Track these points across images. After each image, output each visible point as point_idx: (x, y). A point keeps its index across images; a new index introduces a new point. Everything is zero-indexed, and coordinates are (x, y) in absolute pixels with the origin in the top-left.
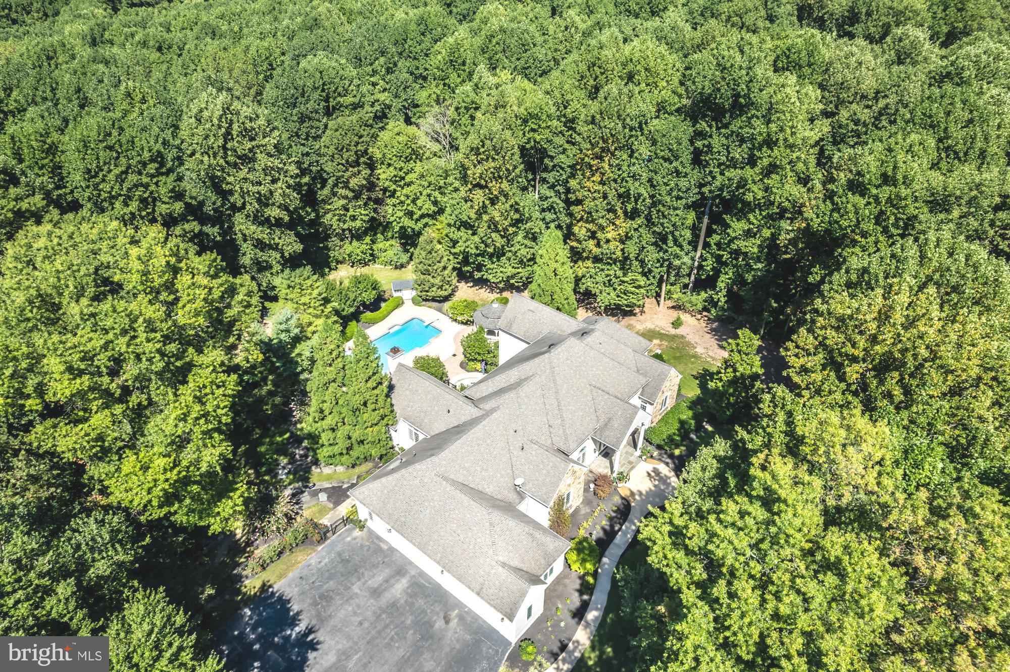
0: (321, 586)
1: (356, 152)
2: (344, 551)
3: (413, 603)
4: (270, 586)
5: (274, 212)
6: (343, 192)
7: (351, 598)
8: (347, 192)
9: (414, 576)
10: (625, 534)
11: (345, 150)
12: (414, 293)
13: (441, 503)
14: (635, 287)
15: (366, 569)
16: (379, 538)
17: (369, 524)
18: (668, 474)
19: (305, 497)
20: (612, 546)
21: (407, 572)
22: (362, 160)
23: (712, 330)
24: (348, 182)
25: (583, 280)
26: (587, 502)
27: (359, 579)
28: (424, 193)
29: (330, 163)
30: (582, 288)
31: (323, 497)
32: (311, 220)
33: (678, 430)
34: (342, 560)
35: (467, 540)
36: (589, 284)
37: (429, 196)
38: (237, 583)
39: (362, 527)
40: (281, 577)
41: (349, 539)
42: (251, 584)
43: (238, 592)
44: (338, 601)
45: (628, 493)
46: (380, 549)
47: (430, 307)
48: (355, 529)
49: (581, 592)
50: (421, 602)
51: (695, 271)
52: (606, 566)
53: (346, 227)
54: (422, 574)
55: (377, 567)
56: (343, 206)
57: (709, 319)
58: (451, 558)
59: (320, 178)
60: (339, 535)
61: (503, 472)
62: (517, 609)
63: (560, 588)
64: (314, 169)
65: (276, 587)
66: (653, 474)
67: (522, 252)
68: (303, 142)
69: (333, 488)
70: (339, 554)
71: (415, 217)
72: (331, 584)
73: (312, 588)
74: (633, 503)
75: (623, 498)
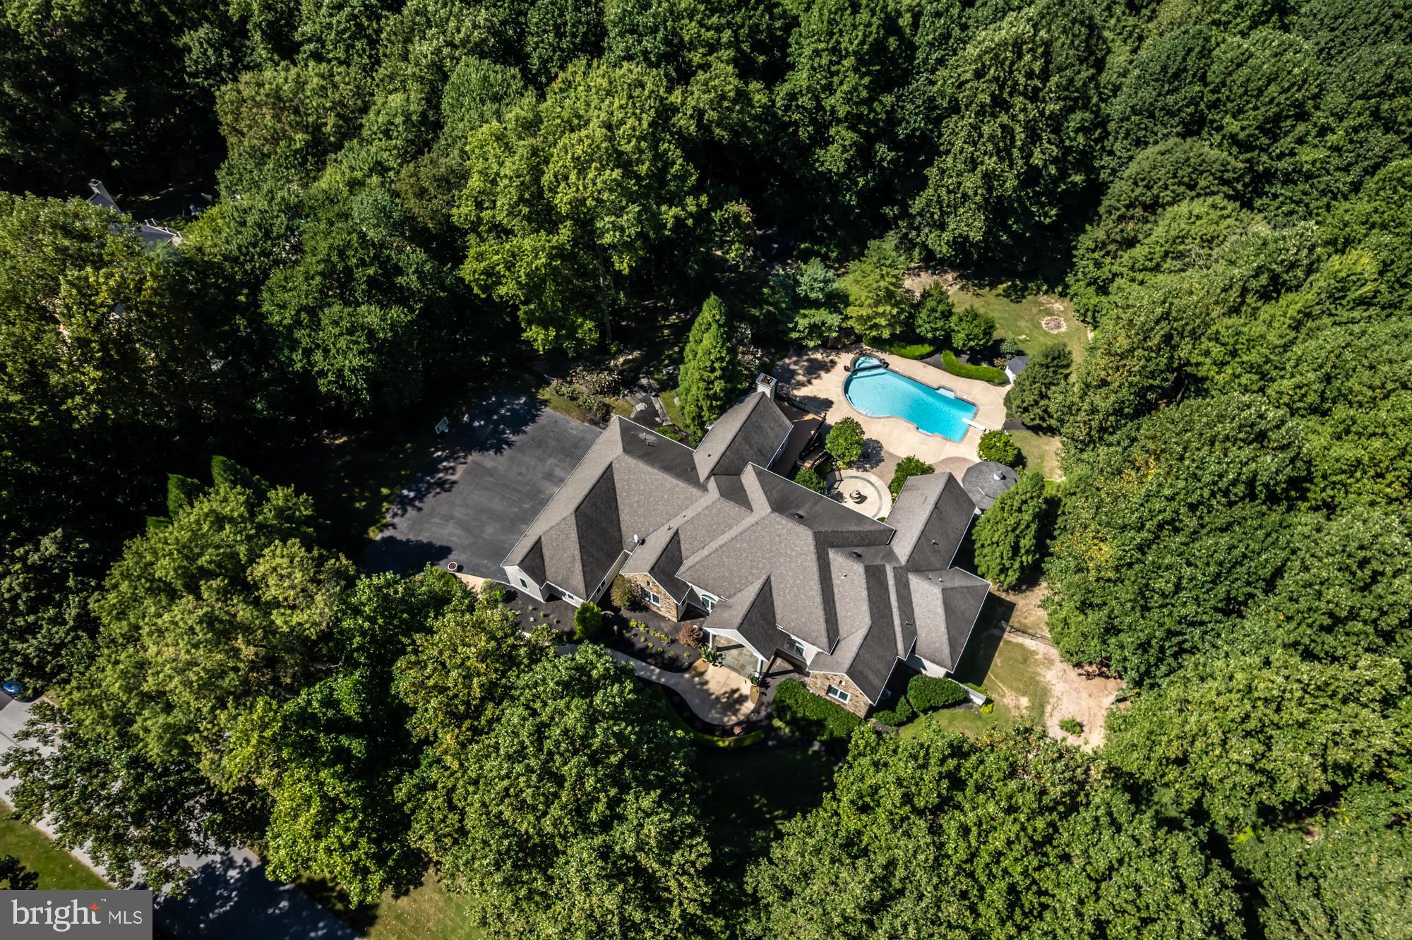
18: (742, 713)
33: (810, 719)
45: (701, 669)
66: (736, 695)
74: (687, 676)
75: (691, 664)
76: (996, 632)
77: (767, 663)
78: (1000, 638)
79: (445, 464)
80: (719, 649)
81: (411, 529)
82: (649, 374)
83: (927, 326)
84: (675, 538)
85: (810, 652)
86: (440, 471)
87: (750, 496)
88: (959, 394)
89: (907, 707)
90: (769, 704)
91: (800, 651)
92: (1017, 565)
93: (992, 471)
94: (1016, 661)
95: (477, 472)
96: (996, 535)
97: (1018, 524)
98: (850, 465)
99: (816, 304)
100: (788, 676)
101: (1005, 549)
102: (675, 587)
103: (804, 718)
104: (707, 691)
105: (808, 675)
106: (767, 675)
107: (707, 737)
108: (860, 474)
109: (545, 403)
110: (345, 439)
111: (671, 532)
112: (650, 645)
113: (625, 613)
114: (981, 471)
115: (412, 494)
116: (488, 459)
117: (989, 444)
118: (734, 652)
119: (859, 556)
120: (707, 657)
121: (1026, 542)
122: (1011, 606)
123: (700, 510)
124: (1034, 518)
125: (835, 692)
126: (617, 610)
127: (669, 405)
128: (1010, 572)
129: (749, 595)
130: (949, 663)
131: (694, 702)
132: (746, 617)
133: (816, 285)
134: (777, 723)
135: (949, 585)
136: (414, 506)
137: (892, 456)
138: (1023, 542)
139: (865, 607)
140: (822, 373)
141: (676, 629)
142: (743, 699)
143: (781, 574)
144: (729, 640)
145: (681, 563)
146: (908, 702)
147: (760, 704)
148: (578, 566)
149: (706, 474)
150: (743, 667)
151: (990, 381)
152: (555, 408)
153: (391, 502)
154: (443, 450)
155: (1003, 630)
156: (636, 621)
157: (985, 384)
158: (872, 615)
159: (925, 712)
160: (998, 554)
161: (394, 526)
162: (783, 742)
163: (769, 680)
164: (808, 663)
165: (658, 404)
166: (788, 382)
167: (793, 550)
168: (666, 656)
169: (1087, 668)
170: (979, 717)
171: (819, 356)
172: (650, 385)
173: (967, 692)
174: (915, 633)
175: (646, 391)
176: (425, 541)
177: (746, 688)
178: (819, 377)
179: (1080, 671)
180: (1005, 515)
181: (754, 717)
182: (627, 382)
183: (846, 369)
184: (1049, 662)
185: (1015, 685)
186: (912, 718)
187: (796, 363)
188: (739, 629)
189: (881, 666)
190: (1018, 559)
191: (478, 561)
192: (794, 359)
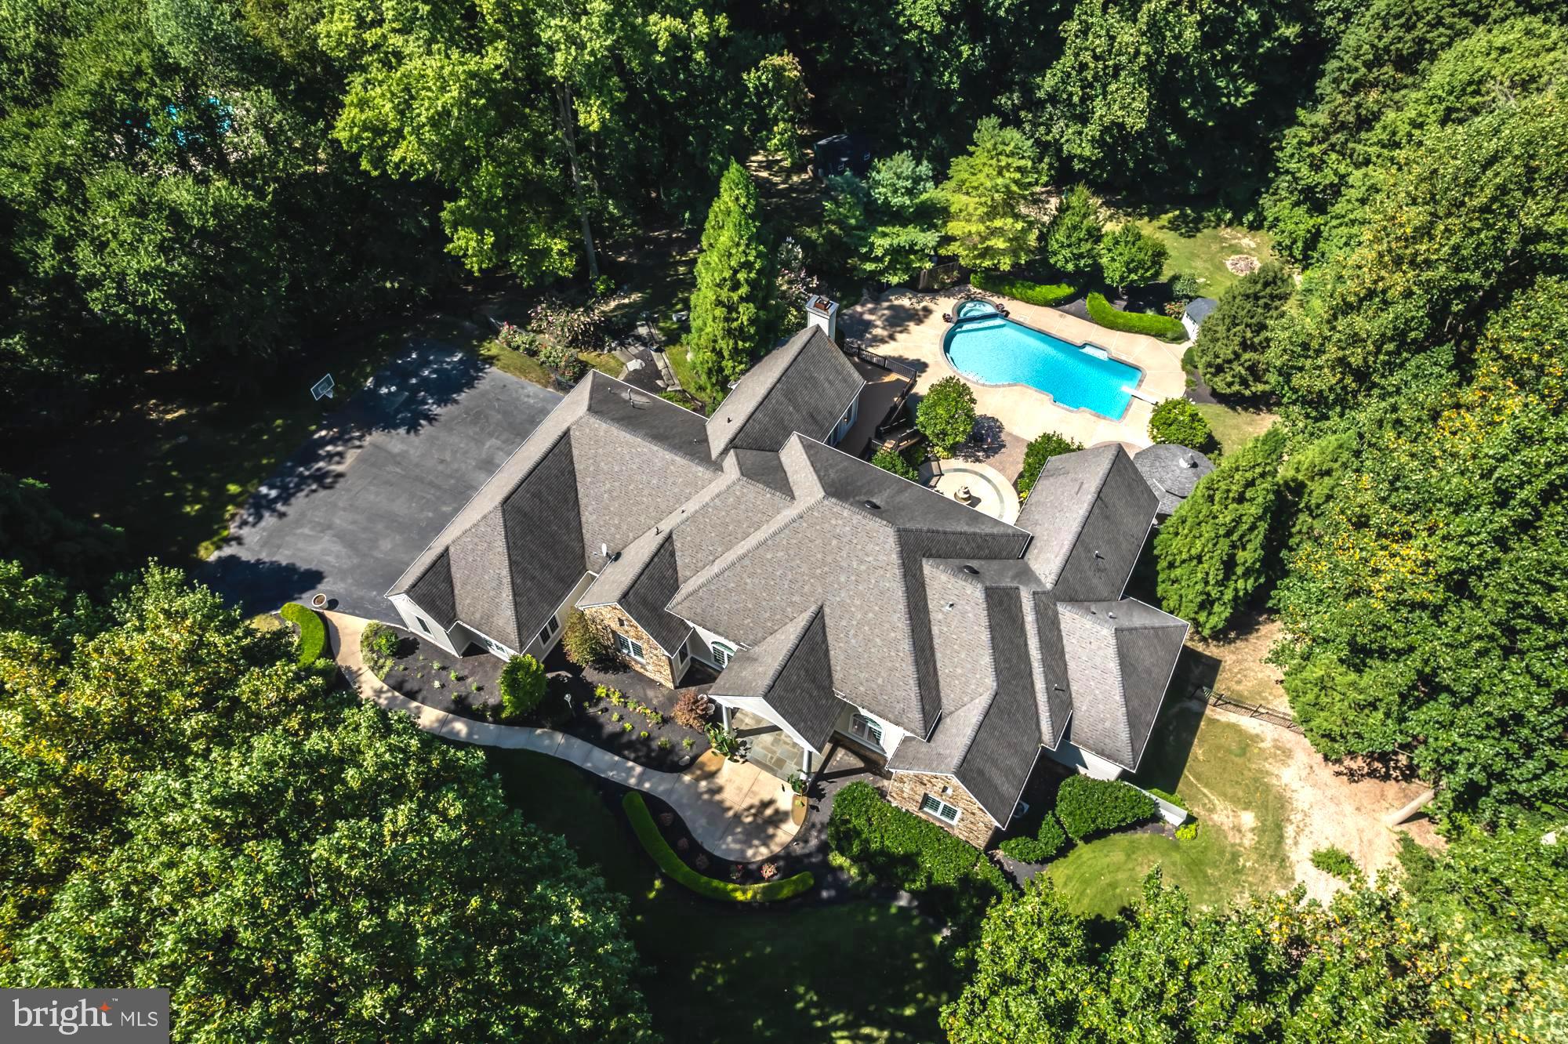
0: (493, 408)
4: (491, 364)
18: (775, 841)
42: (492, 346)
44: (473, 431)
45: (709, 768)
52: (547, 742)
65: (489, 370)
66: (769, 812)
72: (496, 417)
73: (489, 401)
74: (687, 778)
75: (694, 759)
76: (1194, 705)
77: (819, 758)
78: (1200, 715)
79: (329, 448)
80: (741, 733)
81: (265, 543)
82: (651, 321)
83: (1066, 252)
84: (666, 548)
85: (891, 737)
86: (321, 458)
87: (792, 478)
88: (1115, 355)
89: (1056, 830)
90: (824, 827)
91: (875, 736)
92: (1229, 595)
93: (1175, 456)
94: (1229, 751)
95: (377, 460)
96: (1199, 544)
97: (1238, 521)
98: (954, 450)
99: (899, 217)
100: (854, 779)
101: (1212, 567)
102: (666, 629)
103: (883, 852)
104: (721, 802)
105: (888, 776)
106: (821, 776)
107: (716, 883)
108: (969, 465)
109: (491, 360)
110: (182, 412)
111: (660, 538)
112: (628, 726)
113: (590, 674)
114: (1158, 457)
115: (274, 493)
116: (394, 441)
117: (1164, 419)
118: (767, 738)
119: (974, 572)
120: (720, 746)
121: (1248, 556)
122: (1214, 665)
123: (707, 499)
124: (1266, 510)
125: (935, 805)
126: (576, 669)
127: (678, 363)
128: (1217, 608)
129: (787, 637)
130: (1127, 755)
131: (698, 826)
132: (780, 674)
133: (901, 183)
134: (838, 859)
135: (1125, 623)
136: (274, 510)
137: (1017, 439)
138: (1241, 556)
139: (986, 659)
140: (912, 325)
141: (672, 700)
142: (779, 818)
143: (841, 604)
144: (758, 720)
145: (675, 588)
146: (1058, 822)
147: (808, 827)
148: (507, 595)
149: (722, 446)
150: (780, 763)
151: (1159, 335)
152: (505, 368)
153: (239, 505)
154: (329, 428)
155: (1205, 703)
156: (604, 686)
157: (1153, 339)
158: (998, 672)
159: (1088, 839)
160: (1200, 576)
161: (239, 540)
162: (847, 894)
163: (823, 784)
164: (889, 755)
165: (661, 362)
166: (861, 337)
167: (862, 562)
168: (656, 744)
169: (1347, 762)
170: (1176, 846)
171: (905, 302)
172: (651, 335)
173: (1156, 805)
174: (1069, 704)
175: (644, 344)
176: (284, 563)
177: (786, 798)
178: (905, 330)
179: (1337, 768)
180: (1216, 508)
181: (798, 849)
182: (617, 331)
183: (946, 318)
184: (1285, 754)
185: (1230, 791)
186: (1065, 849)
187: (872, 312)
188: (766, 697)
189: (1013, 761)
190: (1232, 584)
191: (361, 593)
192: (870, 306)
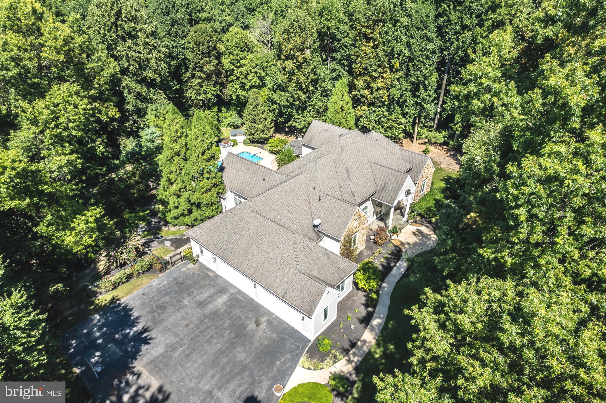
0: (159, 300)
1: (208, 47)
2: (179, 277)
3: (231, 312)
4: (118, 300)
5: (150, 74)
6: (199, 74)
7: (182, 308)
8: (202, 74)
9: (233, 294)
10: (399, 268)
11: (201, 45)
12: (245, 138)
13: (255, 231)
14: (397, 124)
15: (196, 289)
16: (208, 269)
17: (201, 260)
18: (429, 233)
19: (155, 244)
20: (389, 276)
21: (228, 290)
22: (212, 53)
23: (451, 155)
24: (202, 67)
25: (361, 119)
26: (368, 248)
27: (189, 295)
28: (253, 71)
29: (191, 53)
30: (360, 125)
31: (167, 244)
32: (176, 89)
33: (435, 204)
34: (177, 283)
35: (275, 256)
36: (365, 122)
37: (256, 73)
38: (92, 298)
39: (195, 261)
40: (127, 293)
41: (184, 269)
42: (103, 299)
43: (93, 303)
44: (171, 309)
45: (399, 243)
46: (208, 276)
47: (255, 146)
48: (189, 263)
49: (366, 305)
50: (237, 311)
51: (438, 116)
52: (386, 289)
53: (200, 98)
54: (240, 292)
55: (204, 287)
56: (199, 83)
57: (448, 150)
58: (262, 271)
59: (183, 64)
60: (177, 267)
61: (305, 217)
62: (315, 306)
63: (350, 303)
64: (180, 57)
65: (122, 300)
66: (417, 233)
67: (318, 104)
68: (173, 39)
69: (176, 239)
70: (175, 279)
71: (246, 87)
72: (167, 298)
73: (151, 301)
142: (419, 231)
